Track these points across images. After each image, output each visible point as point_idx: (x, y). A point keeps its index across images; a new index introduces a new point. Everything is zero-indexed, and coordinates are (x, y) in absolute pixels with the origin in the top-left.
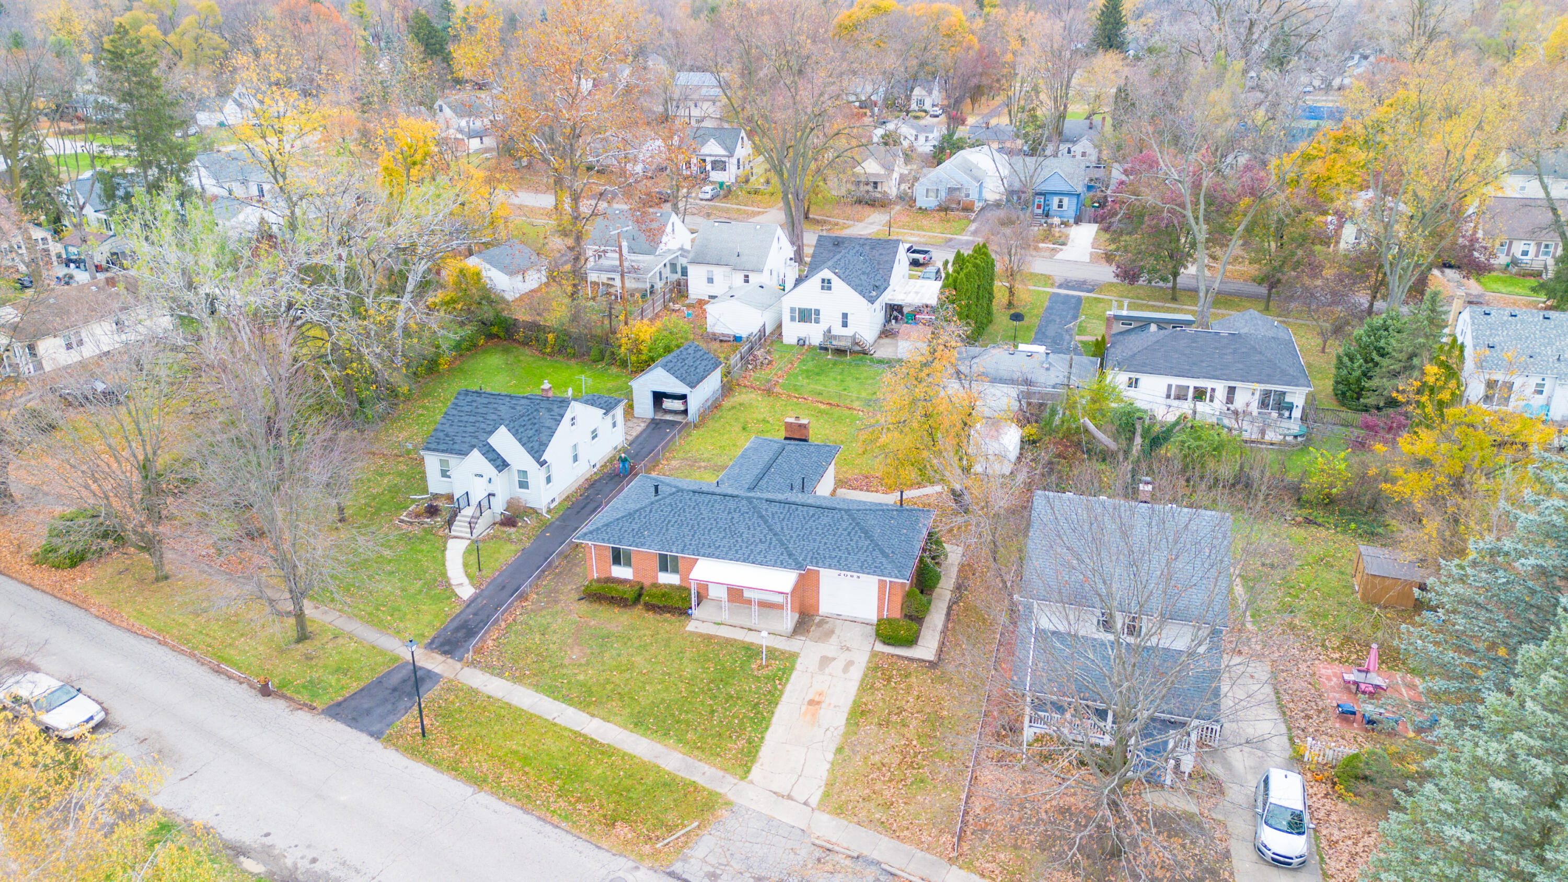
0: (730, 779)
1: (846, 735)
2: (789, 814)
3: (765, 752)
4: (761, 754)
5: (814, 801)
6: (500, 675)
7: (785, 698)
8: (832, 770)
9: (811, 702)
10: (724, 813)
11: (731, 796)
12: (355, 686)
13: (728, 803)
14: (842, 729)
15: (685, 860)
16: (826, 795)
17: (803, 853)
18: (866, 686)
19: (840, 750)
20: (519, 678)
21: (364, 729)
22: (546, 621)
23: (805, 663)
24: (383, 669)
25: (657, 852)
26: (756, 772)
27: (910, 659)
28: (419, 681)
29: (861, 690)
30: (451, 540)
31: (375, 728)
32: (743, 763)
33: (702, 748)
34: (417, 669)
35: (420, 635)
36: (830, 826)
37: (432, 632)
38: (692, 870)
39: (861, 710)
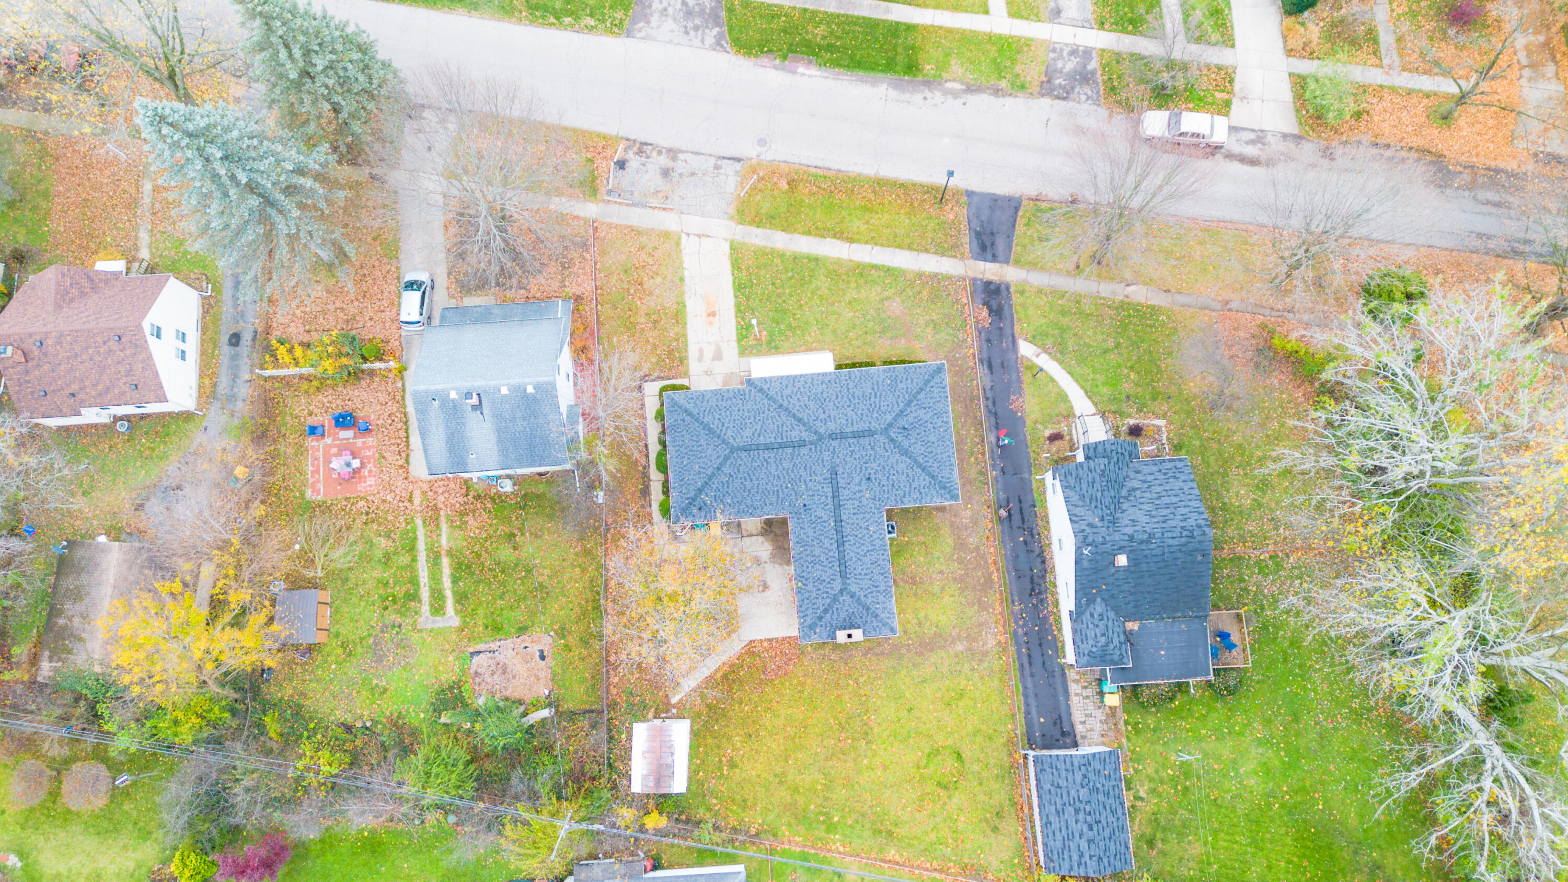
0: (738, 237)
1: (682, 293)
2: (694, 223)
3: (726, 266)
4: (729, 262)
5: (684, 237)
6: (936, 275)
7: (732, 312)
8: (682, 263)
9: (713, 314)
10: (732, 210)
11: (732, 224)
12: (1020, 228)
13: (731, 219)
14: (686, 298)
15: (737, 173)
16: (678, 244)
17: (677, 199)
18: (682, 338)
19: (682, 279)
20: (920, 275)
21: (983, 196)
22: (942, 336)
23: (731, 349)
24: (1016, 249)
25: (754, 172)
26: (726, 247)
27: (660, 378)
28: (983, 248)
29: (685, 336)
30: (1094, 410)
31: (976, 199)
32: (736, 250)
33: (766, 255)
34: (994, 259)
35: (1022, 293)
36: (669, 222)
37: (1016, 299)
38: (730, 168)
39: (679, 317)
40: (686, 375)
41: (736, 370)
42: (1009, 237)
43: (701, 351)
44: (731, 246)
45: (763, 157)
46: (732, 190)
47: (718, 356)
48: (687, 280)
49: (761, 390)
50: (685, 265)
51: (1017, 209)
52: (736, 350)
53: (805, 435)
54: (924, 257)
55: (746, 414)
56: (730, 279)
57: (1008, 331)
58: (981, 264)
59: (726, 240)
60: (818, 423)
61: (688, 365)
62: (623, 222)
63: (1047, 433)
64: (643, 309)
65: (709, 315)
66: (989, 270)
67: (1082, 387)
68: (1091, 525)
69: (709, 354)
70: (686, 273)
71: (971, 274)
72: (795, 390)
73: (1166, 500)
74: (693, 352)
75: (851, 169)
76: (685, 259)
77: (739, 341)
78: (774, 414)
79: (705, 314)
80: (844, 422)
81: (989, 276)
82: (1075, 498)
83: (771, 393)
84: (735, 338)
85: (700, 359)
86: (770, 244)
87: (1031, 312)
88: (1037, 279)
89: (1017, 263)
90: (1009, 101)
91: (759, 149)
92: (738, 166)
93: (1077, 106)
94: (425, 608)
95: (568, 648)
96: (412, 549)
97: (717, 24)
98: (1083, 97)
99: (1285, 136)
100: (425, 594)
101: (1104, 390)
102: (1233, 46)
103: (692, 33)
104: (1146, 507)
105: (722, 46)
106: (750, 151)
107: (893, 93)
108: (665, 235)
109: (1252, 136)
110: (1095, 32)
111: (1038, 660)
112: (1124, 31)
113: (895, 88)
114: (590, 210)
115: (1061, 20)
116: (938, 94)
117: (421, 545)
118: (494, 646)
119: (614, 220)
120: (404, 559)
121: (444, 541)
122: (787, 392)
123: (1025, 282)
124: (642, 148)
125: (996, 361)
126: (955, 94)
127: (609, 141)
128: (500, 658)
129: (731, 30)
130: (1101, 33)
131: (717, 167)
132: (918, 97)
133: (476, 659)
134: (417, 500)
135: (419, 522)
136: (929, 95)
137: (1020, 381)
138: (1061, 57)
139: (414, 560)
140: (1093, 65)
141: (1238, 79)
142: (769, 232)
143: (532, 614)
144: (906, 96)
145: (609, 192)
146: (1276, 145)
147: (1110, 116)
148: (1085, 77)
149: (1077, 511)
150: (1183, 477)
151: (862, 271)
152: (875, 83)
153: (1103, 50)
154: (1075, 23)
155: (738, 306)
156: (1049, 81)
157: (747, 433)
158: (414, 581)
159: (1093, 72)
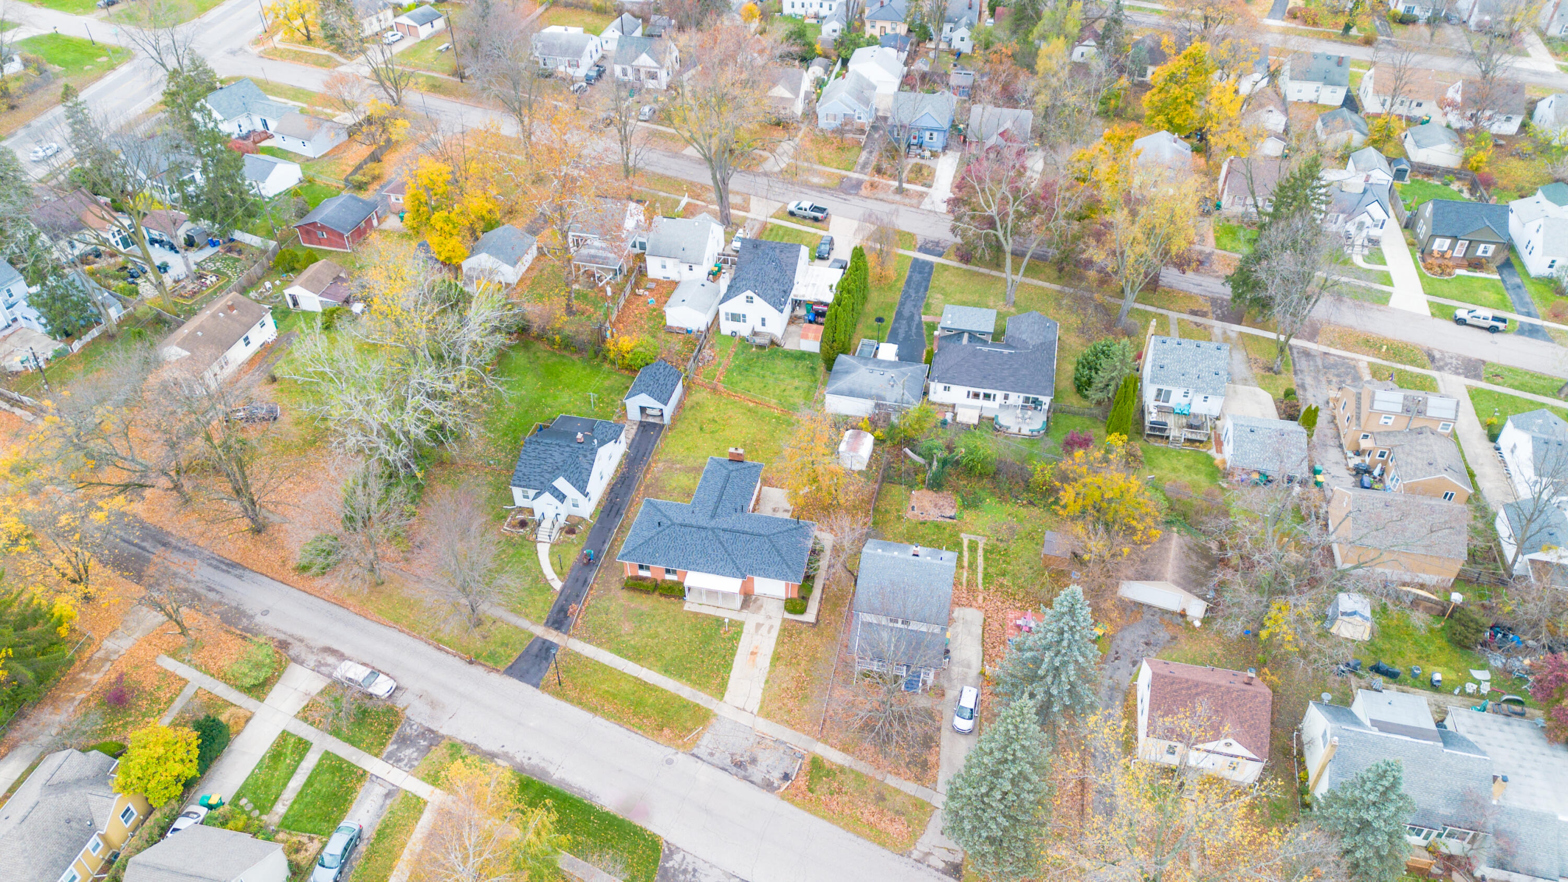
0: (715, 701)
1: (770, 673)
2: (745, 719)
3: (731, 684)
4: (728, 685)
5: (755, 712)
6: (589, 642)
7: (739, 651)
8: (763, 694)
9: (753, 653)
10: (713, 721)
11: (716, 711)
12: (516, 655)
13: (715, 715)
14: (768, 669)
15: (698, 747)
16: (761, 707)
17: (751, 740)
18: (780, 642)
19: (767, 682)
20: (600, 645)
21: (528, 682)
22: (606, 604)
23: (749, 628)
24: (527, 643)
25: (685, 743)
26: (727, 696)
27: (803, 622)
28: (548, 650)
29: (778, 644)
30: (539, 545)
31: (534, 681)
32: (721, 690)
33: (698, 684)
34: (545, 641)
35: (540, 617)
36: (764, 726)
37: (545, 616)
38: (702, 751)
39: (777, 658)
40: (784, 620)
42: (526, 652)
43: (769, 632)
44: (723, 697)
45: (674, 752)
46: (707, 734)
47: (759, 626)
48: (763, 680)
49: (738, 567)
50: (761, 691)
51: (511, 667)
52: (745, 627)
54: (591, 655)
55: (752, 557)
56: (732, 674)
57: (563, 598)
59: (725, 702)
60: (710, 538)
61: (781, 625)
62: (798, 733)
63: (574, 536)
64: (801, 669)
65: (756, 654)
66: (553, 636)
67: (538, 557)
68: (585, 456)
69: (764, 630)
70: (762, 685)
71: (566, 637)
72: (716, 564)
73: (537, 462)
74: (775, 633)
75: (612, 726)
76: (760, 696)
77: (741, 632)
78: (735, 552)
79: (758, 655)
82: (585, 473)
84: (743, 635)
85: (771, 627)
86: (695, 691)
87: (541, 605)
90: (469, 739)
91: (674, 758)
92: (695, 751)
93: (423, 722)
94: (981, 546)
95: (898, 511)
96: (986, 575)
97: (666, 870)
98: (415, 727)
99: (302, 663)
100: (980, 552)
101: (526, 552)
102: (284, 731)
103: (690, 869)
105: (669, 849)
106: (681, 758)
108: (769, 716)
109: (323, 669)
110: (372, 772)
112: (350, 765)
113: (548, 773)
114: (821, 750)
115: (391, 787)
116: (518, 760)
117: (980, 576)
118: (940, 519)
119: (804, 737)
120: (991, 570)
121: (965, 574)
122: (722, 563)
124: (766, 786)
125: (580, 583)
127: (791, 798)
128: (937, 511)
129: (656, 861)
130: (367, 769)
131: (712, 754)
132: (533, 762)
133: (952, 514)
134: (980, 598)
135: (980, 587)
136: (526, 761)
137: (572, 570)
138: (410, 760)
139: (985, 569)
140: (390, 748)
141: (299, 708)
142: (692, 699)
143: (915, 528)
144: (542, 764)
145: (802, 757)
146: (312, 660)
147: (406, 708)
151: (637, 656)
152: (562, 781)
153: (376, 756)
154: (381, 782)
155: (733, 655)
156: (431, 745)
158: (986, 559)
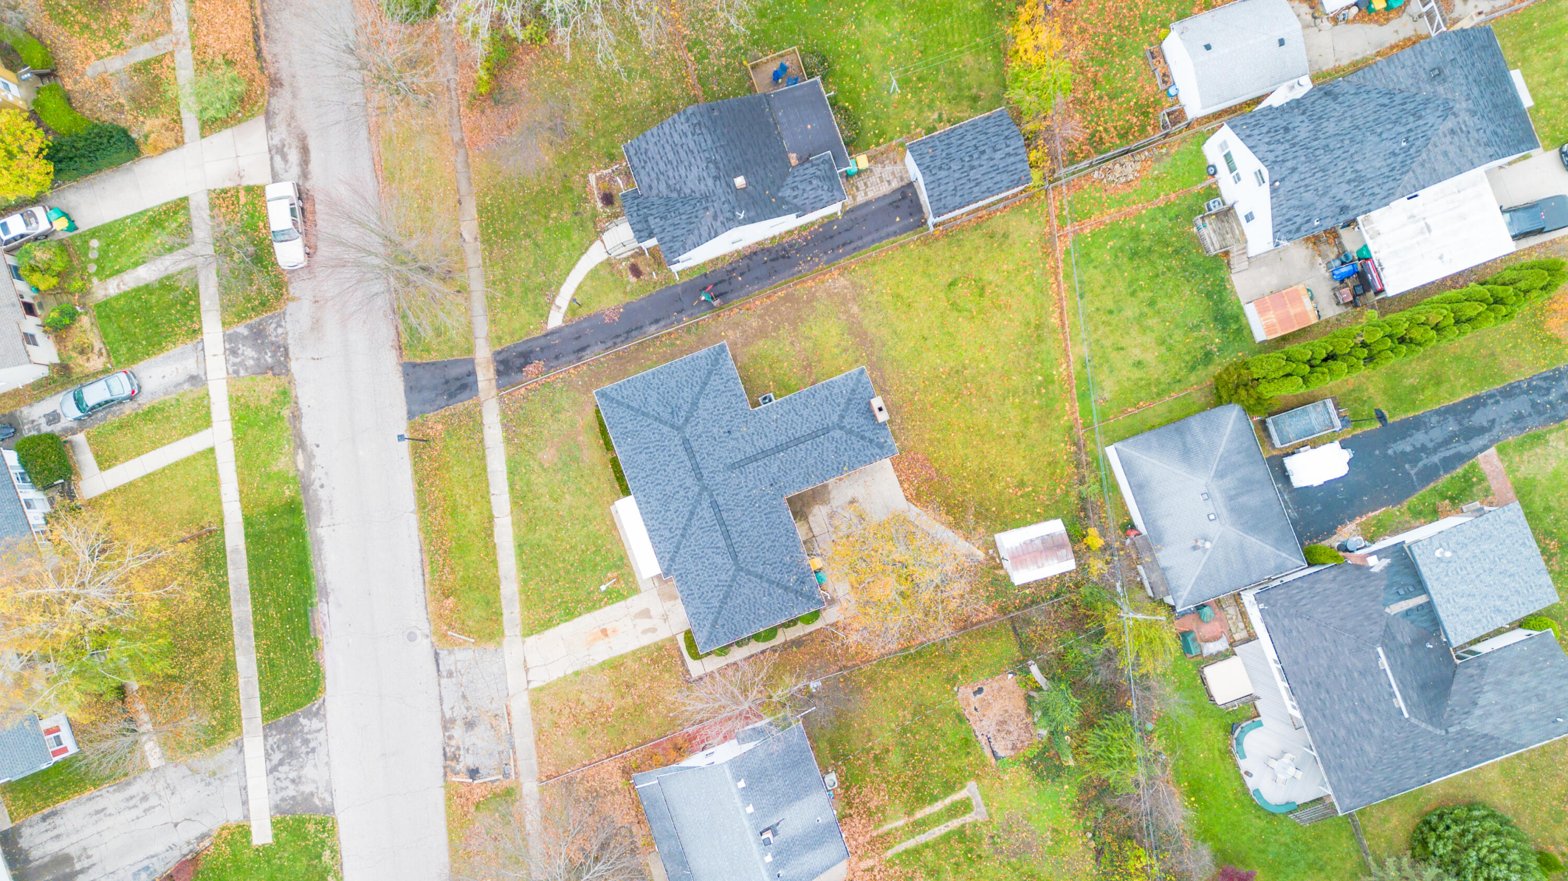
0: (518, 631)
1: (592, 669)
2: (515, 680)
3: (550, 633)
4: (546, 632)
5: (533, 685)
6: (504, 426)
7: (597, 614)
8: (559, 679)
9: (604, 632)
10: (491, 646)
11: (505, 641)
12: (434, 357)
13: (501, 643)
14: (594, 663)
15: (450, 653)
16: (541, 689)
17: (494, 705)
18: (639, 655)
19: (577, 674)
20: (508, 441)
21: (409, 402)
22: (565, 404)
23: (635, 603)
24: (456, 355)
25: (445, 636)
26: (531, 640)
27: (683, 663)
28: (464, 387)
29: (634, 653)
30: (598, 243)
31: (414, 408)
32: (533, 628)
33: (528, 597)
34: (472, 373)
35: (499, 339)
36: (520, 706)
37: (507, 342)
38: (447, 662)
39: (616, 665)
40: (673, 639)
41: (655, 592)
42: (445, 365)
43: (645, 632)
44: (529, 635)
45: (427, 632)
46: (471, 652)
47: (646, 614)
48: (577, 668)
49: (672, 560)
50: (562, 675)
51: (414, 365)
52: (635, 597)
53: (705, 504)
54: (488, 442)
55: (700, 566)
56: (563, 626)
57: (543, 342)
58: (482, 384)
59: (524, 642)
60: (690, 494)
61: (662, 641)
62: (534, 752)
63: (633, 280)
64: (619, 703)
65: (607, 635)
66: (485, 376)
67: (579, 259)
68: (715, 217)
69: (646, 623)
70: (570, 671)
71: (494, 392)
72: (662, 527)
73: (671, 156)
74: (648, 640)
75: (416, 540)
76: (555, 678)
77: (624, 598)
78: (692, 540)
79: (607, 640)
80: (682, 470)
81: (491, 374)
82: (693, 238)
83: (672, 548)
84: (622, 603)
85: (653, 630)
86: (517, 597)
87: (517, 325)
88: (482, 328)
89: (470, 350)
90: (303, 403)
91: (419, 637)
92: (443, 654)
93: (290, 335)
94: (968, 818)
95: (964, 670)
96: (916, 851)
97: (296, 721)
98: (280, 331)
99: (269, 128)
100: (955, 824)
101: (576, 238)
102: (186, 199)
103: (312, 745)
104: (683, 172)
105: (319, 709)
106: (424, 646)
107: (325, 520)
108: (536, 705)
109: (278, 158)
110: (205, 337)
111: (846, 236)
112: (197, 308)
113: (319, 520)
114: (530, 787)
115: (202, 373)
116: (314, 475)
117: (910, 844)
118: (983, 740)
119: (534, 761)
120: (929, 855)
121: (900, 823)
122: (667, 534)
123: (487, 338)
124: (450, 757)
125: (576, 345)
126: (310, 457)
127: (452, 795)
128: (992, 730)
129: (299, 705)
130: (205, 330)
131: (450, 674)
132: (322, 494)
133: (1001, 753)
134: (869, 863)
135: (889, 854)
136: (317, 484)
137: (589, 318)
138: (242, 363)
139: (926, 845)
140: (242, 330)
141: (220, 186)
142: (504, 602)
143: (944, 714)
144: (324, 505)
145: (506, 775)
146: (281, 133)
147: (293, 299)
148: (258, 335)
149: (705, 234)
150: (644, 145)
151: (519, 499)
152: (320, 541)
153: (224, 324)
154: (201, 359)
155: (589, 610)
156: (272, 368)
157: (719, 560)
158: (946, 839)
159: (250, 328)
